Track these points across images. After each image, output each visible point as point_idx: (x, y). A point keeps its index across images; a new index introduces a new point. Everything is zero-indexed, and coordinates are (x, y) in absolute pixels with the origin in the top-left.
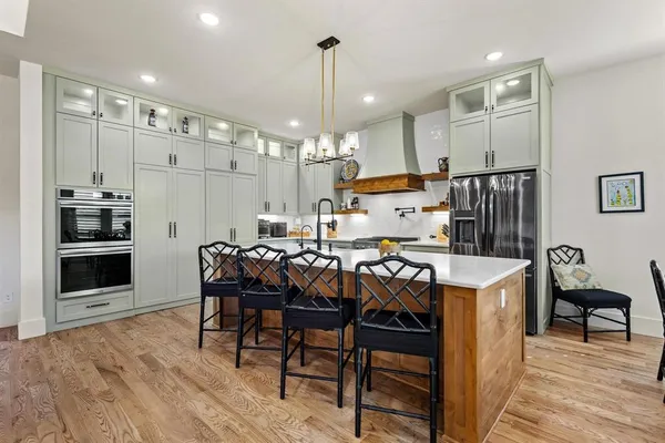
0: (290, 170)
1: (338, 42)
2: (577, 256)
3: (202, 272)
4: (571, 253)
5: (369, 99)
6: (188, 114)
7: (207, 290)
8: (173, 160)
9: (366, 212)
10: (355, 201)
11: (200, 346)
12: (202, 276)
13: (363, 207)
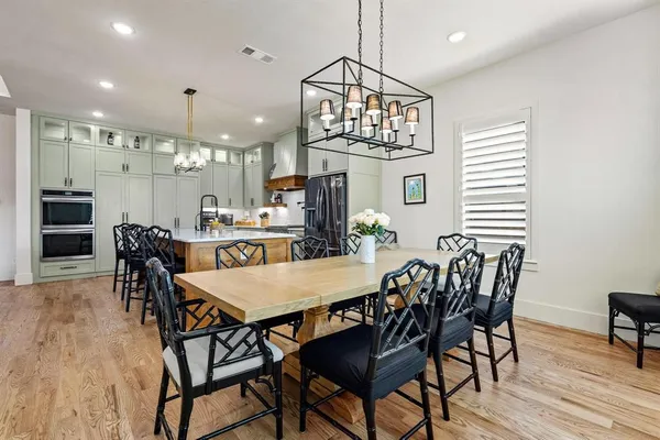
0: (237, 172)
1: (195, 91)
2: (393, 236)
3: (116, 243)
4: (387, 235)
5: (259, 120)
6: (139, 135)
7: (120, 255)
8: (125, 168)
9: (286, 206)
10: (279, 197)
11: (114, 290)
12: (117, 246)
13: (284, 202)
